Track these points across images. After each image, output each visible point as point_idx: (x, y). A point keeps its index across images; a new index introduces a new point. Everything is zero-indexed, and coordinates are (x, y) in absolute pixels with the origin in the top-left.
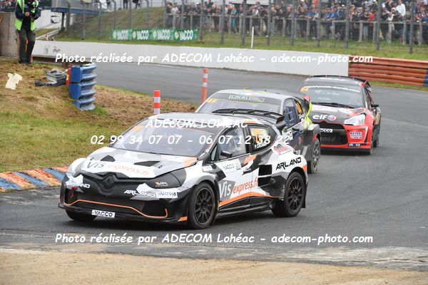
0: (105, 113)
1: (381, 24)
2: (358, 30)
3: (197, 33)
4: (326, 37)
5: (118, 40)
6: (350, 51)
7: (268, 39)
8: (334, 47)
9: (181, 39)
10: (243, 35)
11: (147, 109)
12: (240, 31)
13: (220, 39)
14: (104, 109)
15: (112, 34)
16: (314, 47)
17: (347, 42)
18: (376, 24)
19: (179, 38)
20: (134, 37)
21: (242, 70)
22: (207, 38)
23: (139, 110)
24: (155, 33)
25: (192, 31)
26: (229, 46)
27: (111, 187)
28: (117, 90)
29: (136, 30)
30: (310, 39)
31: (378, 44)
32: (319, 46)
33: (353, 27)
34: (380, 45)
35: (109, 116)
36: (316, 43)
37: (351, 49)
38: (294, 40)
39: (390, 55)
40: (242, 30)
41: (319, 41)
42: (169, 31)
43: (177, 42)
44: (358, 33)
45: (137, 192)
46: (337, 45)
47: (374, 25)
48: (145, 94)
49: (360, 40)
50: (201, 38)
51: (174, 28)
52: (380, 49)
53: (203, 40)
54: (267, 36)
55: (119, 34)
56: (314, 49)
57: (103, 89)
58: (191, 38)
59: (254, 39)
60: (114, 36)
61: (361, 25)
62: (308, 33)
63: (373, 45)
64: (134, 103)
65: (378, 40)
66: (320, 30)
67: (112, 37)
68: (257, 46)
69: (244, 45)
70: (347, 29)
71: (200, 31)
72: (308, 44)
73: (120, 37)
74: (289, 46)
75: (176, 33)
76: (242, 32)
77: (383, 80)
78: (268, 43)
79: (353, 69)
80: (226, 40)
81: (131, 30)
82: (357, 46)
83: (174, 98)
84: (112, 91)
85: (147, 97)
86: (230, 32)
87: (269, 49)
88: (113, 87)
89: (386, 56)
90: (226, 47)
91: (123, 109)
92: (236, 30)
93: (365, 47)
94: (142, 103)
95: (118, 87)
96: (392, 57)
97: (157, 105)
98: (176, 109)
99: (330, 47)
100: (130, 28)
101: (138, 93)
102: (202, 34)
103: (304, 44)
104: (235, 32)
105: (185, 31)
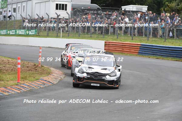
2: (109, 29)
3: (37, 31)
4: (94, 33)
5: (1, 35)
6: (105, 39)
8: (98, 37)
10: (57, 32)
11: (14, 65)
12: (56, 30)
13: (47, 34)
17: (104, 35)
18: (117, 27)
19: (29, 34)
20: (9, 33)
22: (41, 34)
23: (11, 66)
24: (18, 31)
25: (34, 30)
26: (51, 37)
28: (1, 57)
29: (9, 30)
30: (87, 34)
31: (118, 36)
32: (91, 37)
36: (90, 36)
37: (106, 38)
38: (80, 34)
39: (123, 40)
41: (91, 34)
42: (24, 30)
43: (28, 35)
44: (109, 31)
46: (99, 36)
48: (14, 59)
50: (38, 34)
51: (26, 29)
52: (119, 38)
53: (40, 34)
54: (68, 33)
56: (89, 38)
58: (34, 34)
59: (62, 34)
63: (115, 36)
64: (8, 63)
65: (117, 34)
68: (63, 37)
70: (104, 29)
72: (86, 36)
73: (2, 33)
74: (78, 37)
75: (27, 31)
77: (120, 52)
78: (69, 36)
79: (107, 47)
80: (50, 34)
82: (108, 36)
83: (26, 60)
85: (14, 60)
86: (51, 31)
87: (69, 38)
89: (121, 41)
91: (4, 65)
93: (112, 37)
94: (12, 63)
96: (124, 42)
97: (19, 64)
98: (27, 65)
99: (96, 37)
100: (7, 29)
101: (10, 58)
102: (39, 32)
103: (85, 36)
104: (53, 31)
105: (31, 31)
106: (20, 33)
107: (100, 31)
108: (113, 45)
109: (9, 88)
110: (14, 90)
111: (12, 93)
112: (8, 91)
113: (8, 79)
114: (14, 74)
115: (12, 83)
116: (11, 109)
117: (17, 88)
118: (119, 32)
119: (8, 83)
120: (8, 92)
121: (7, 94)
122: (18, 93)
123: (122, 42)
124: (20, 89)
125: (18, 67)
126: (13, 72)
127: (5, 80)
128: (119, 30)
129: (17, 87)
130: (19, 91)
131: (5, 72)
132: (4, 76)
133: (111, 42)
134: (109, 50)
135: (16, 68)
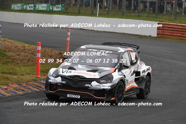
0: (7, 55)
1: (178, 3)
2: (164, 6)
3: (64, 6)
4: (144, 10)
5: (14, 10)
6: (158, 19)
7: (108, 11)
8: (149, 16)
9: (54, 10)
10: (92, 9)
11: (32, 53)
12: (90, 6)
13: (78, 11)
14: (6, 53)
15: (11, 6)
16: (136, 16)
17: (157, 14)
18: (175, 3)
19: (53, 9)
20: (25, 8)
21: (91, 30)
22: (70, 10)
23: (27, 54)
24: (37, 6)
25: (60, 5)
26: (83, 15)
27: (77, 83)
28: (14, 41)
29: (26, 4)
30: (134, 12)
31: (176, 15)
32: (139, 16)
33: (161, 4)
34: (177, 16)
35: (9, 57)
36: (137, 14)
37: (159, 18)
38: (124, 12)
39: (183, 22)
40: (92, 5)
41: (139, 13)
42: (46, 5)
43: (52, 12)
44: (164, 8)
45: (91, 85)
46: (150, 16)
47: (174, 3)
48: (31, 44)
49: (165, 13)
50: (66, 10)
51: (50, 3)
52: (177, 18)
53: (68, 11)
54: (107, 9)
55: (15, 6)
56: (136, 18)
57: (5, 41)
58: (60, 10)
59: (99, 11)
60: (12, 8)
61: (166, 3)
62: (133, 8)
63: (173, 16)
64: (24, 49)
65: (176, 12)
66: (140, 6)
67: (11, 8)
68: (101, 15)
69: (93, 14)
70: (157, 5)
71: (66, 5)
72: (132, 14)
73: (16, 8)
74: (121, 16)
75: (51, 6)
76: (92, 6)
77: (178, 37)
78: (108, 14)
79: (160, 31)
80: (82, 11)
81: (23, 4)
82: (163, 16)
83: (49, 47)
84: (11, 42)
85: (32, 46)
86: (84, 6)
87: (108, 17)
88: (11, 39)
89: (180, 23)
90: (82, 15)
91: (18, 53)
92: (88, 5)
93: (168, 17)
94: (29, 50)
95: (14, 40)
96: (184, 24)
97: (38, 51)
98: (50, 54)
99: (146, 17)
100: (22, 3)
101: (27, 43)
102: (67, 7)
103: (130, 14)
104: (87, 7)
105: (56, 5)
106: (41, 9)
107: (152, 8)
108: (169, 27)
109: (24, 85)
110: (31, 88)
111: (29, 91)
112: (22, 88)
113: (22, 72)
114: (31, 65)
115: (28, 78)
116: (27, 115)
117: (35, 85)
118: (178, 10)
119: (24, 78)
120: (23, 90)
121: (21, 93)
122: (37, 92)
123: (182, 24)
124: (39, 87)
125: (37, 56)
126: (31, 63)
127: (19, 74)
128: (179, 7)
129: (35, 83)
130: (38, 89)
131: (19, 62)
132: (18, 69)
133: (167, 24)
134: (164, 35)
135: (35, 57)
